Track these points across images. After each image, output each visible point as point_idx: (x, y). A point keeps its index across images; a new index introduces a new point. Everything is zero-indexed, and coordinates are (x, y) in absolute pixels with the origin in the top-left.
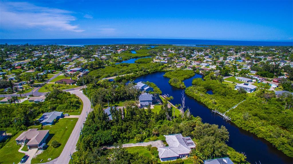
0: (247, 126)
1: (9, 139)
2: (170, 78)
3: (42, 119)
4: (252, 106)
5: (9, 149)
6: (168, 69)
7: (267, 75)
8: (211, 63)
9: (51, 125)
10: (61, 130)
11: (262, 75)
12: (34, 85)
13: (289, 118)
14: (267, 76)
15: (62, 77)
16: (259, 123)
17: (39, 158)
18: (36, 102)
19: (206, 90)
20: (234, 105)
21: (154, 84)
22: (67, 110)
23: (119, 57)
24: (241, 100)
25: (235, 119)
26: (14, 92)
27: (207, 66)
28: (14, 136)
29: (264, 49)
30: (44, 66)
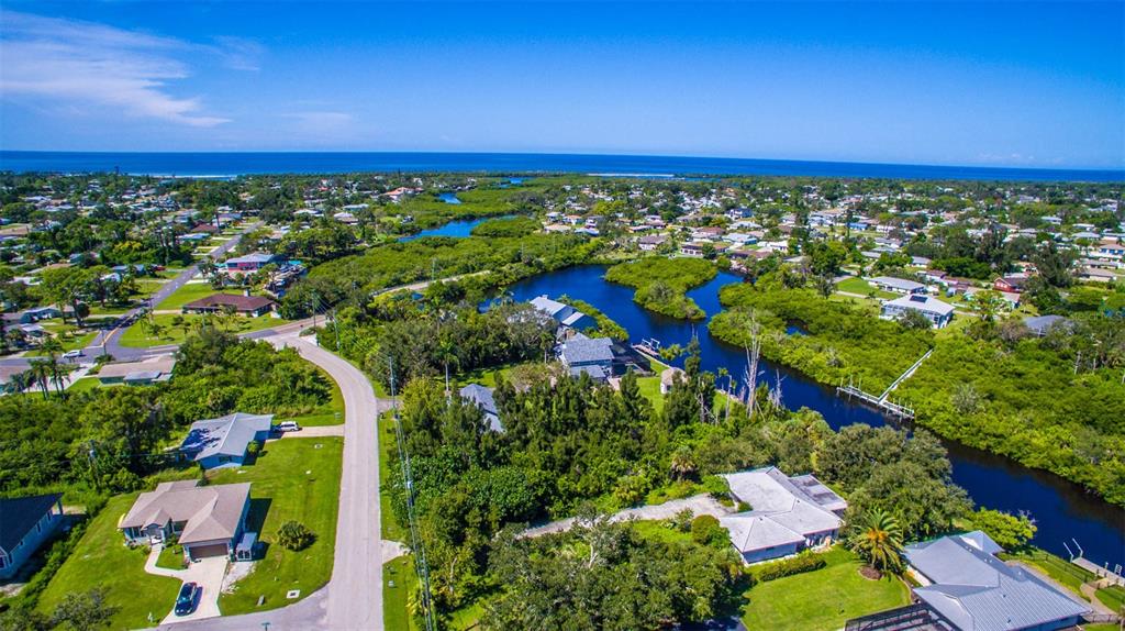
0: (979, 431)
1: (79, 526)
2: (633, 284)
3: (194, 445)
4: (969, 369)
5: (99, 566)
6: (612, 256)
7: (969, 269)
8: (760, 234)
9: (238, 465)
10: (291, 485)
11: (951, 271)
12: (90, 321)
13: (1103, 400)
14: (966, 272)
15: (203, 291)
16: (1018, 420)
17: (247, 591)
18: (134, 382)
19: (785, 323)
20: (905, 366)
21: (589, 305)
22: (282, 409)
23: (403, 215)
24: (919, 350)
25: (928, 413)
26: (11, 349)
27: (750, 243)
28: (96, 514)
29: (920, 188)
30: (111, 250)
